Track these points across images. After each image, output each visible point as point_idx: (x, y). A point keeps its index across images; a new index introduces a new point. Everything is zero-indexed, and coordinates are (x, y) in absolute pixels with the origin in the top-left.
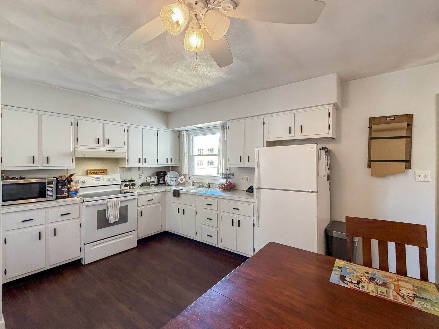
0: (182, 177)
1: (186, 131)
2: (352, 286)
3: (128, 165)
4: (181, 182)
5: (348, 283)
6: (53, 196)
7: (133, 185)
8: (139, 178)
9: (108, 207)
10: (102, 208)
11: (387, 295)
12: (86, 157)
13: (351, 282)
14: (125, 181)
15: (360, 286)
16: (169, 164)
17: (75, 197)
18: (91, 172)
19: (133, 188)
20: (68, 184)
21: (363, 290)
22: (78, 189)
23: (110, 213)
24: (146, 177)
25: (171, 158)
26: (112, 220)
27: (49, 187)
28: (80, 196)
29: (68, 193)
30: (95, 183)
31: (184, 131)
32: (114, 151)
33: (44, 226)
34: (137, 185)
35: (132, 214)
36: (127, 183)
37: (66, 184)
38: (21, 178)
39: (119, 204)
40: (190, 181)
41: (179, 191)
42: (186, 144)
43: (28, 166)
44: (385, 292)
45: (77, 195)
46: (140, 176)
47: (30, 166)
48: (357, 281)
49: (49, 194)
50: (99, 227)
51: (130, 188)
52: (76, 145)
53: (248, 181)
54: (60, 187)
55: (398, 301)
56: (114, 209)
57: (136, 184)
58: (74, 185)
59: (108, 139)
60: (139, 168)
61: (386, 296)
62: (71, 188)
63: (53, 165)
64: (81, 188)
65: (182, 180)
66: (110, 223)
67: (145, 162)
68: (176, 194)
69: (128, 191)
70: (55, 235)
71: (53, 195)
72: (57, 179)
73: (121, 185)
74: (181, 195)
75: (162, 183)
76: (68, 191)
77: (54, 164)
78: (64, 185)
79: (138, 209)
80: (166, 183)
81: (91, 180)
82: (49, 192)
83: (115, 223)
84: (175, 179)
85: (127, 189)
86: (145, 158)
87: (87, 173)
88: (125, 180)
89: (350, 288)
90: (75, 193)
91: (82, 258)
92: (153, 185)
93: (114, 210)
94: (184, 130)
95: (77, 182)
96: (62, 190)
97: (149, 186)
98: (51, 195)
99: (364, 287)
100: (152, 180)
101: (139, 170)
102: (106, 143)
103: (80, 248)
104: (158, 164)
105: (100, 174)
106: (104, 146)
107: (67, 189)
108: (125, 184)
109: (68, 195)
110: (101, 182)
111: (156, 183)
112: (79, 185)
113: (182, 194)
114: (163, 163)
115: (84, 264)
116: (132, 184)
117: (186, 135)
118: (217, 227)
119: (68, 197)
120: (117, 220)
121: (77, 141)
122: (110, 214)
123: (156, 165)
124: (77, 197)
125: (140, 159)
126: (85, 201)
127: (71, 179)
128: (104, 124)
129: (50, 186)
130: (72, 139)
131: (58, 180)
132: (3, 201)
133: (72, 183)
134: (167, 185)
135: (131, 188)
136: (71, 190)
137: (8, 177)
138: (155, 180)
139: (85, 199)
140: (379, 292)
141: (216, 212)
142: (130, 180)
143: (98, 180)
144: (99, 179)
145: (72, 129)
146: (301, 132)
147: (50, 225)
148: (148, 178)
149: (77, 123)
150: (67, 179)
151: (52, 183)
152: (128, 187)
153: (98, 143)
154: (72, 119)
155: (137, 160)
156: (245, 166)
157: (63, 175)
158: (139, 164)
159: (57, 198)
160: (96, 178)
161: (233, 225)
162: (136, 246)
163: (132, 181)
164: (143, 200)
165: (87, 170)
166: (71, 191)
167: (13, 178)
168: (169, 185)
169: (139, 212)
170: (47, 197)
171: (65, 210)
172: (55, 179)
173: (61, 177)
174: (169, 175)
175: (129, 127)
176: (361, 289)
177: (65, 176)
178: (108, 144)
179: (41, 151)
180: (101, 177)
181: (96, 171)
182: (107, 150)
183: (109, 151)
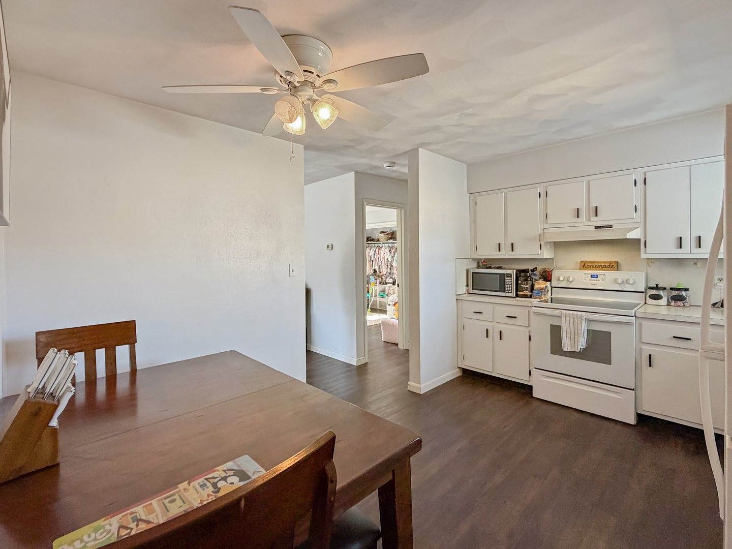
2: (216, 472)
3: (645, 253)
5: (227, 473)
6: (512, 293)
7: (678, 298)
9: (562, 322)
10: (556, 322)
11: (163, 503)
13: (224, 479)
14: (657, 288)
15: (209, 484)
18: (586, 265)
19: (679, 306)
21: (201, 480)
27: (507, 280)
32: (611, 226)
33: (492, 324)
44: (168, 505)
48: (220, 489)
49: (508, 289)
50: (553, 352)
52: (546, 224)
54: (520, 282)
55: (144, 505)
56: (572, 328)
59: (596, 207)
61: (163, 500)
62: (535, 284)
63: (519, 253)
67: (699, 246)
70: (500, 339)
71: (512, 291)
73: (645, 294)
76: (532, 289)
79: (639, 348)
81: (583, 278)
82: (508, 286)
86: (699, 237)
87: (581, 266)
88: (657, 285)
89: (217, 468)
93: (572, 330)
95: (559, 279)
96: (524, 286)
98: (510, 291)
99: (203, 486)
102: (593, 214)
106: (589, 220)
108: (652, 293)
109: (528, 294)
116: (677, 296)
119: (531, 297)
121: (547, 219)
125: (681, 238)
126: (534, 305)
128: (588, 182)
129: (509, 279)
135: (673, 304)
140: (176, 497)
143: (595, 279)
144: (597, 277)
145: (540, 202)
147: (497, 325)
149: (547, 191)
151: (512, 276)
152: (662, 302)
153: (578, 217)
154: (540, 189)
155: (673, 243)
158: (682, 250)
159: (517, 296)
160: (591, 276)
162: (635, 424)
163: (680, 290)
165: (581, 262)
169: (645, 355)
170: (506, 292)
171: (512, 311)
172: (515, 271)
175: (648, 173)
176: (202, 479)
178: (597, 216)
179: (506, 237)
180: (601, 274)
181: (594, 264)
182: (596, 227)
183: (600, 227)
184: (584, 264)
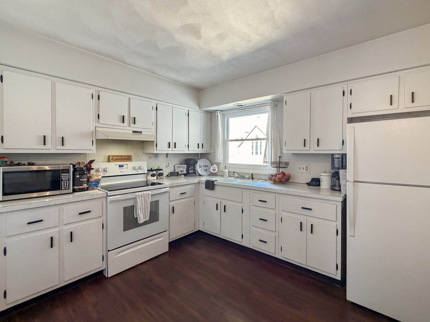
0: (215, 166)
1: (220, 112)
3: (156, 150)
4: (213, 172)
6: (69, 189)
7: (161, 174)
8: (167, 167)
9: (136, 203)
10: (129, 204)
12: (110, 138)
14: (152, 170)
16: (200, 151)
17: (96, 189)
18: (114, 158)
19: (161, 179)
20: (87, 172)
22: (100, 180)
23: (139, 210)
24: (174, 165)
25: (203, 144)
26: (141, 220)
27: (64, 176)
28: (103, 187)
29: (87, 185)
30: (118, 171)
31: (219, 112)
32: (141, 132)
33: (57, 230)
34: (165, 175)
35: (163, 211)
36: (155, 172)
37: (85, 173)
38: (30, 164)
39: (150, 199)
40: (226, 170)
41: (213, 182)
42: (220, 127)
43: (38, 148)
45: (98, 186)
46: (168, 165)
47: (40, 149)
49: (64, 186)
50: (126, 228)
51: (157, 178)
52: (98, 123)
53: (308, 172)
54: (78, 176)
56: (144, 204)
57: (164, 173)
58: (95, 173)
59: (135, 118)
60: (167, 155)
62: (91, 177)
64: (102, 177)
65: (214, 170)
66: (139, 223)
67: (175, 148)
68: (210, 185)
69: (155, 181)
70: (71, 241)
71: (69, 187)
72: (74, 166)
73: (148, 174)
74: (217, 188)
75: (192, 173)
76: (88, 181)
77: (70, 147)
78: (82, 173)
79: (169, 204)
80: (197, 173)
81: (113, 168)
82: (64, 183)
83: (145, 223)
84: (206, 168)
85: (154, 179)
86: (175, 143)
87: (110, 159)
88: (151, 168)
90: (96, 184)
91: (105, 269)
92: (182, 174)
93: (143, 206)
94: (219, 110)
95: (98, 171)
96: (81, 180)
97: (178, 176)
98: (67, 187)
100: (181, 169)
101: (167, 157)
102: (132, 122)
103: (103, 255)
104: (188, 150)
105: (124, 161)
106: (130, 126)
107: (86, 179)
108: (151, 173)
109: (87, 186)
110: (125, 171)
111: (185, 172)
112: (100, 173)
113: (218, 186)
114: (194, 150)
115: (107, 277)
116: (159, 173)
117: (221, 116)
118: (275, 231)
119: (87, 189)
120: (148, 219)
121: (99, 118)
122: (139, 212)
123: (187, 152)
124: (98, 190)
125: (169, 143)
126: (109, 195)
127: (91, 166)
128: (129, 99)
129: (65, 174)
130: (92, 116)
131: (76, 167)
132: (4, 194)
133: (92, 172)
134: (197, 174)
135: (159, 178)
136: (91, 180)
137: (12, 162)
138: (183, 169)
139: (109, 192)
141: (273, 212)
142: (156, 168)
144: (123, 167)
145: (92, 103)
146: (413, 102)
147: (65, 228)
148: (176, 166)
149: (99, 95)
150: (86, 166)
151: (67, 171)
152: (155, 178)
153: (123, 122)
154: (93, 90)
155: (167, 145)
156: (312, 152)
157: (81, 161)
158: (169, 149)
159: (74, 191)
160: (119, 166)
161: (301, 230)
162: (168, 250)
163: (160, 170)
164: (175, 193)
165: (109, 156)
166: (91, 182)
167: (18, 164)
168: (200, 175)
169: (171, 208)
170: (62, 189)
172: (72, 165)
173: (79, 163)
174: (201, 163)
175: (158, 104)
177: (83, 163)
178: (135, 124)
179: (54, 129)
180: (125, 164)
181: (119, 158)
182: (133, 132)
183: (136, 132)
184: (113, 158)
